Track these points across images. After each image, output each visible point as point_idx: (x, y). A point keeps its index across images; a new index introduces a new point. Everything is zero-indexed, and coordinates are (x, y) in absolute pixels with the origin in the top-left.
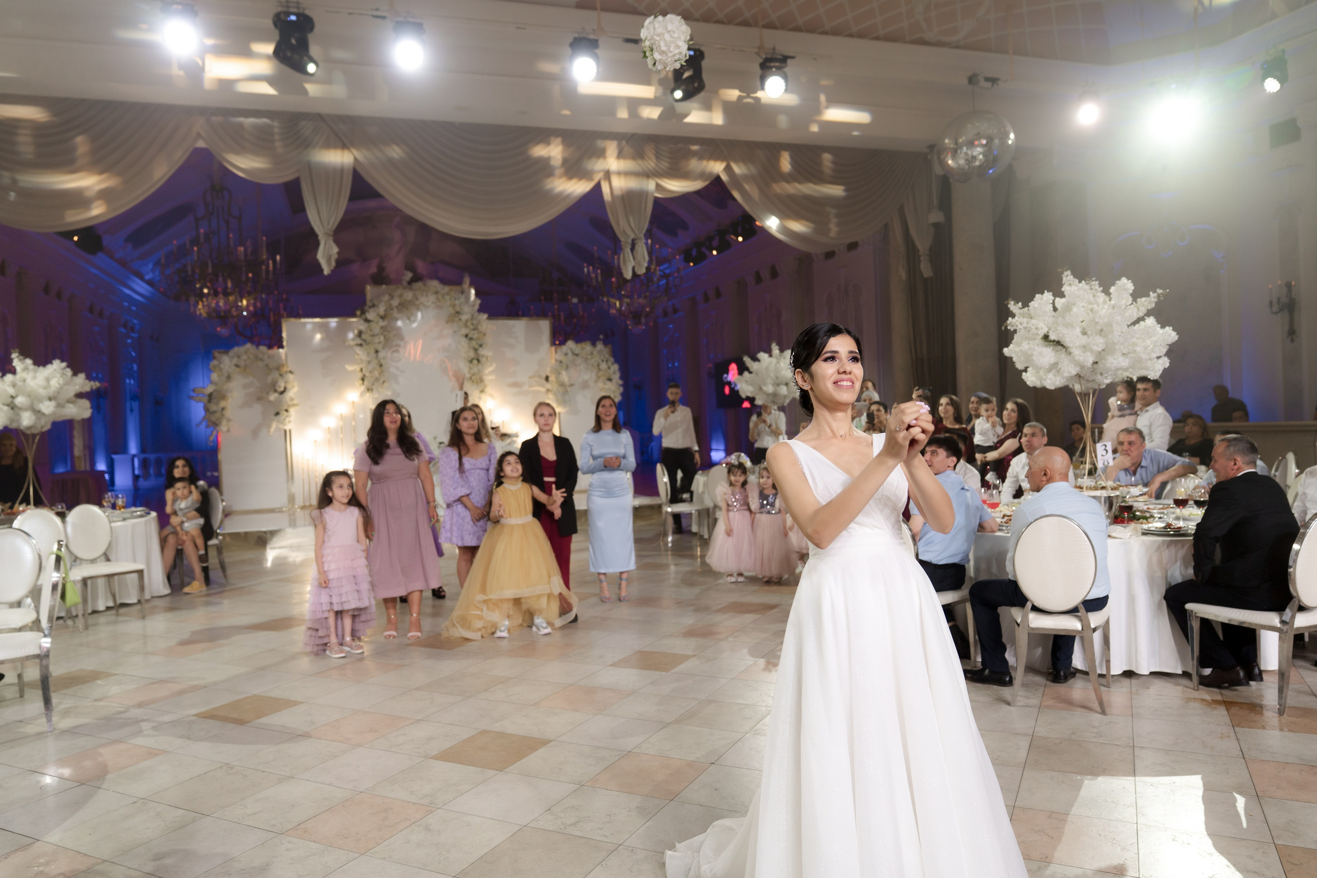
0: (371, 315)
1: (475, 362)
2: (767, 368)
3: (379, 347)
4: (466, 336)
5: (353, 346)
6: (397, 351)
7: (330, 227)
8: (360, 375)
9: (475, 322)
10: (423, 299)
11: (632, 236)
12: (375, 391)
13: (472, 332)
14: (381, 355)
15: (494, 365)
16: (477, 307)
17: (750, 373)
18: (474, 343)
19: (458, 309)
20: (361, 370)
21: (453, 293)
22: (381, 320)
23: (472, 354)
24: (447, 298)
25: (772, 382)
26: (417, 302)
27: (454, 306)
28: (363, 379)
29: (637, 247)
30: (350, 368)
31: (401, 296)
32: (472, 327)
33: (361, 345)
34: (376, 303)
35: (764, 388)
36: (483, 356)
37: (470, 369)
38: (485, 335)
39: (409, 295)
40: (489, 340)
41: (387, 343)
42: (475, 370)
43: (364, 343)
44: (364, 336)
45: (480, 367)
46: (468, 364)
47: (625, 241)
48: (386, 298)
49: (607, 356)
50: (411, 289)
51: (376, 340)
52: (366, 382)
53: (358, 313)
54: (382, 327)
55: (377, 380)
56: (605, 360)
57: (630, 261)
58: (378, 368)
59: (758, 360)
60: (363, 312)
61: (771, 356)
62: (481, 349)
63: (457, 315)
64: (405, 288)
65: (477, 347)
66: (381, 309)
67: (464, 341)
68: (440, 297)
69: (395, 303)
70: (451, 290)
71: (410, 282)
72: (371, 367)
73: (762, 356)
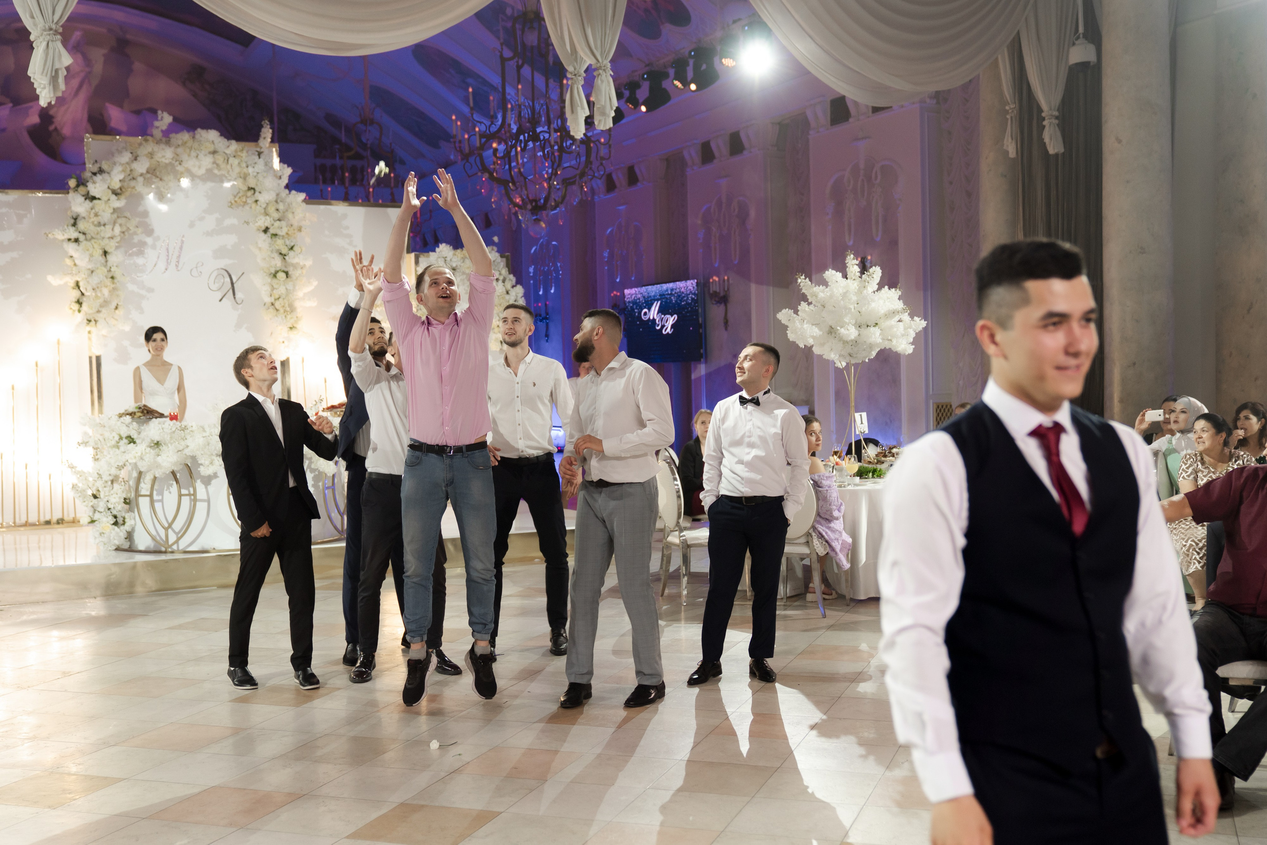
0: (96, 187)
1: (281, 275)
2: (845, 295)
3: (111, 246)
4: (266, 230)
5: (63, 241)
6: (141, 253)
7: (56, 17)
8: (76, 294)
9: (281, 207)
10: (190, 163)
11: (589, 61)
12: (101, 323)
13: (277, 224)
14: (112, 259)
15: (315, 283)
16: (285, 181)
17: (809, 304)
18: (280, 244)
19: (252, 183)
20: (77, 285)
21: (244, 154)
22: (114, 197)
23: (278, 262)
24: (234, 162)
25: (853, 322)
26: (180, 168)
27: (245, 177)
28: (79, 302)
29: (598, 82)
30: (55, 281)
31: (151, 155)
32: (276, 215)
33: (76, 240)
34: (105, 167)
35: (842, 331)
36: (295, 266)
37: (273, 288)
38: (300, 230)
39: (165, 154)
40: (305, 239)
41: (126, 240)
42: (282, 290)
43: (81, 237)
44: (82, 225)
45: (290, 286)
46: (269, 280)
47: (575, 70)
48: (126, 157)
49: (505, 271)
50: (168, 143)
51: (107, 232)
52: (85, 307)
53: (72, 183)
54: (115, 210)
55: (106, 303)
56: (501, 278)
57: (583, 108)
58: (108, 282)
59: (825, 283)
60: (82, 183)
61: (845, 276)
62: (291, 253)
63: (250, 193)
64: (158, 142)
65: (284, 250)
66: (116, 178)
67: (263, 240)
68: (220, 159)
69: (141, 167)
70: (242, 150)
71: (167, 133)
72: (95, 280)
73: (832, 275)
